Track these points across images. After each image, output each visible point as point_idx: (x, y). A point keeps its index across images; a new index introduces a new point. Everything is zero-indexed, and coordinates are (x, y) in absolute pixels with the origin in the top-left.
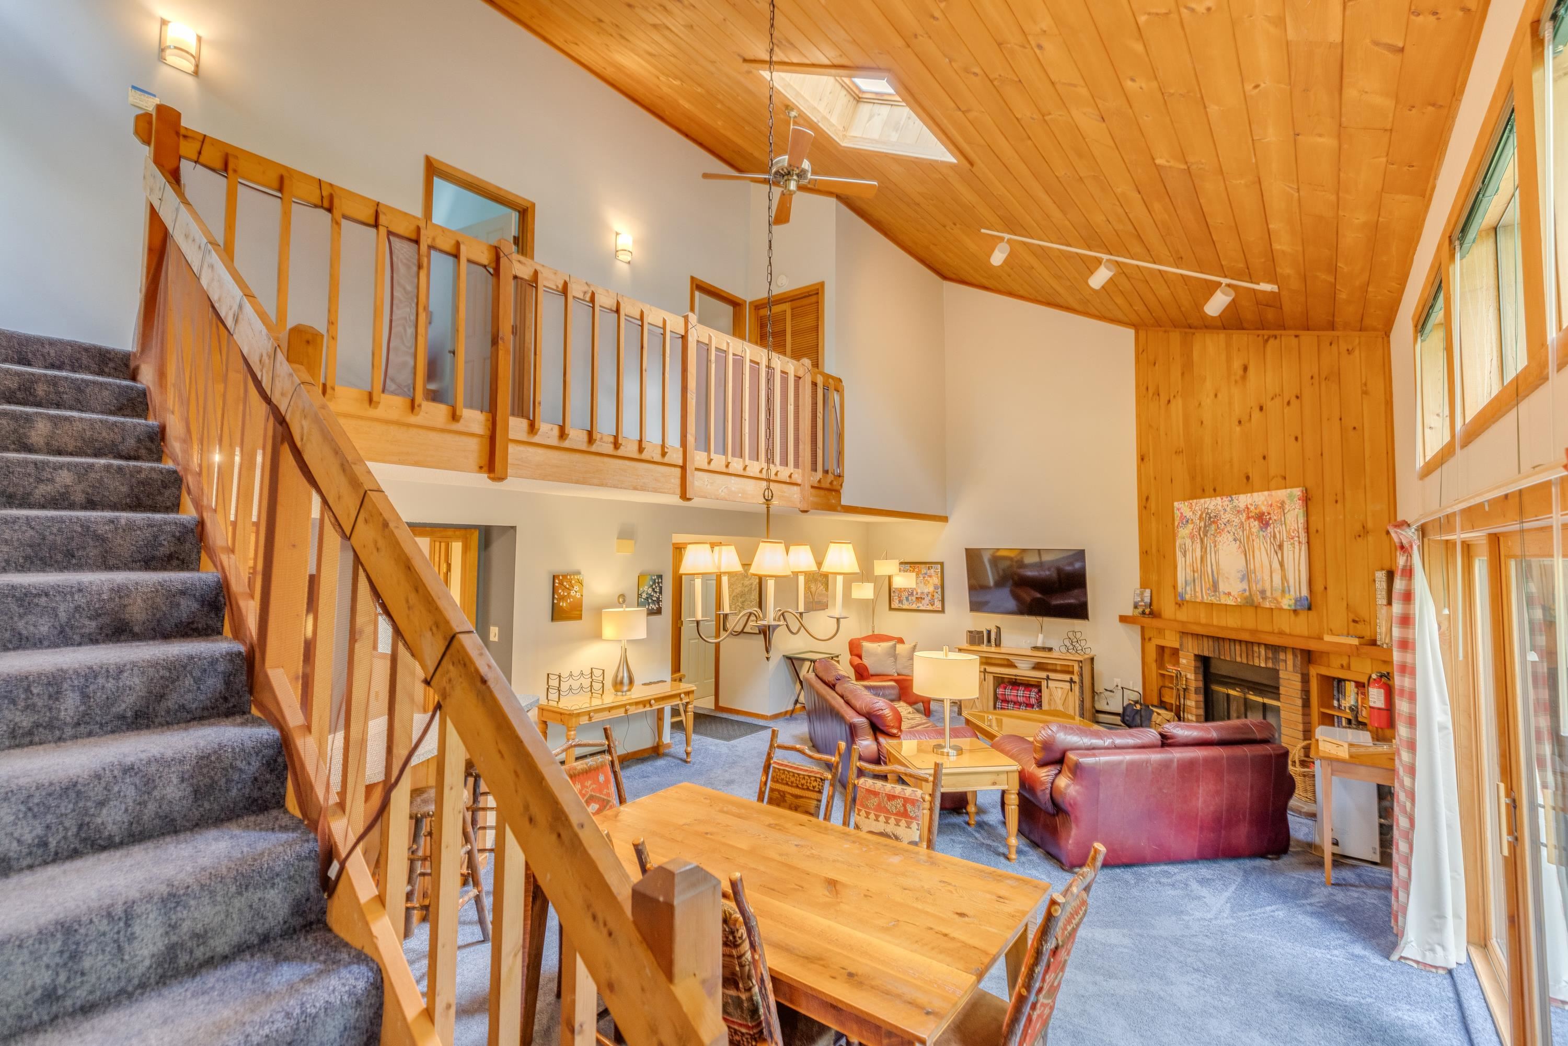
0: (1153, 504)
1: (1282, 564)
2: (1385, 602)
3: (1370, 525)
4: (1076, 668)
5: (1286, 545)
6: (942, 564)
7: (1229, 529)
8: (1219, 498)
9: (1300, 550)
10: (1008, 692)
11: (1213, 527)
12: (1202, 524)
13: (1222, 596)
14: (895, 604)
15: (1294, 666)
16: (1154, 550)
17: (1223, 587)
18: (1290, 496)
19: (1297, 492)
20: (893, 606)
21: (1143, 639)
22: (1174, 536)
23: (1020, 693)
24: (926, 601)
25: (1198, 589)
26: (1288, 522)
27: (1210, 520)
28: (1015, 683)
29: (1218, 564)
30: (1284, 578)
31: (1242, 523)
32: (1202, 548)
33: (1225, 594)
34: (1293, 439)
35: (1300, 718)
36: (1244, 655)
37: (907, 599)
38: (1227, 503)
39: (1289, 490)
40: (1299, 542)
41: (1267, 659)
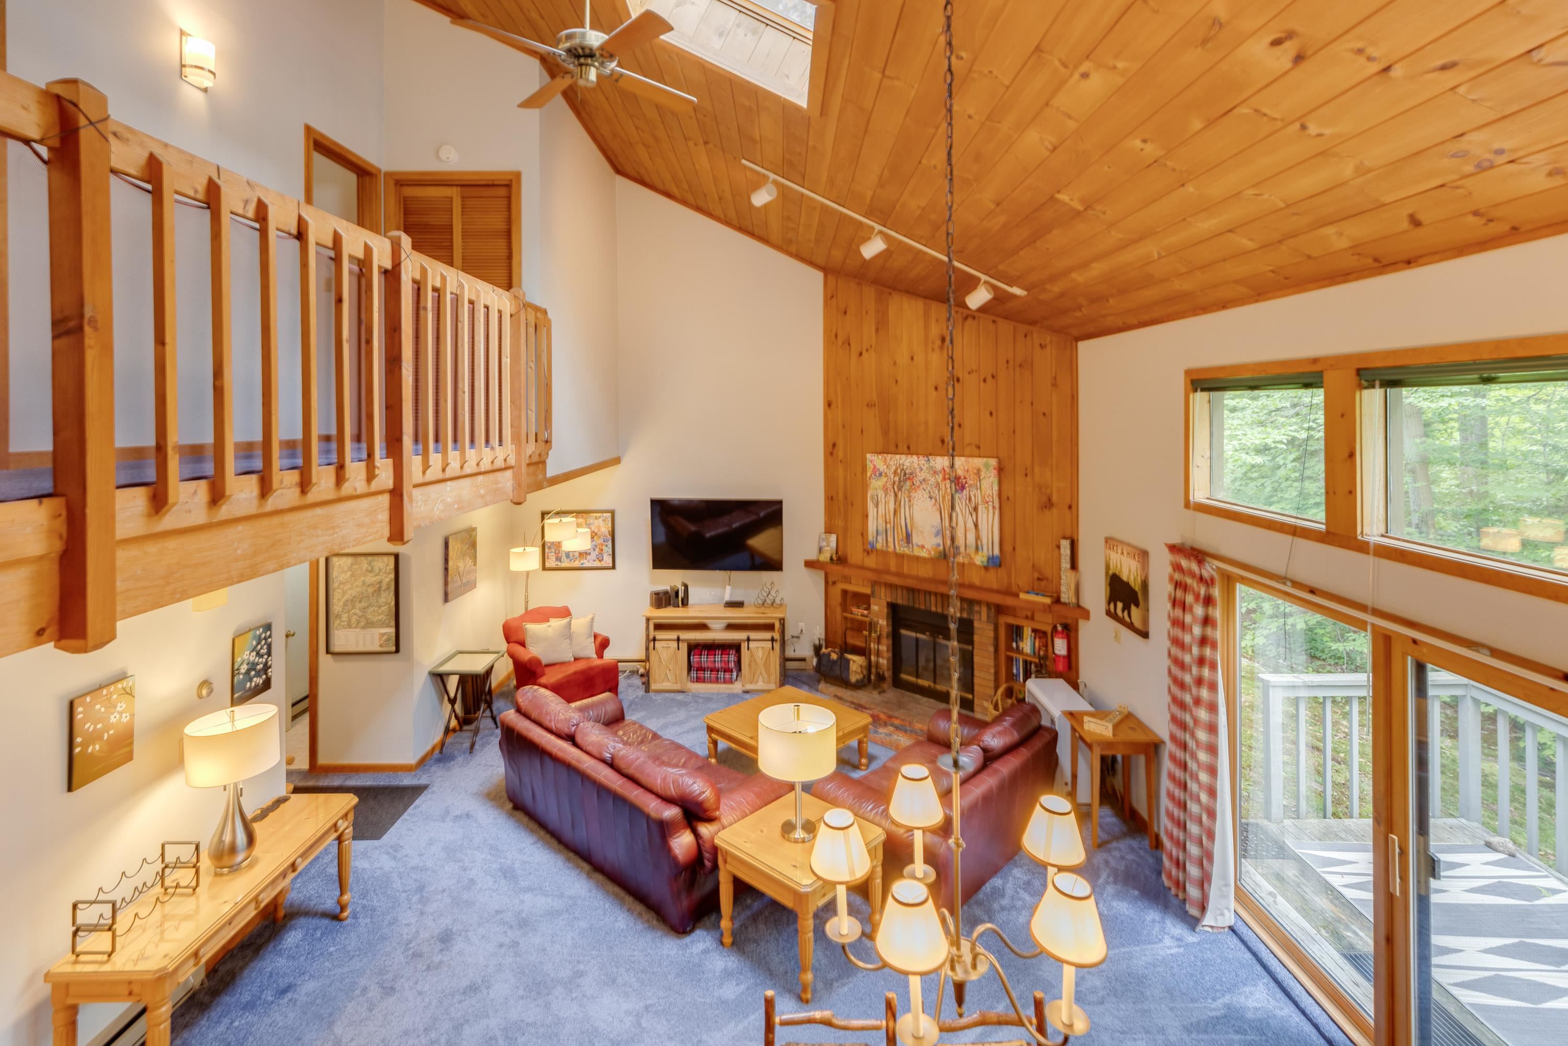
0: (840, 452)
1: (976, 526)
2: (1068, 566)
3: (1055, 499)
4: (777, 625)
5: (981, 508)
6: (613, 513)
7: (925, 486)
8: (915, 457)
9: (994, 514)
10: (704, 658)
11: (908, 483)
12: (897, 479)
13: (915, 547)
14: (551, 563)
15: (988, 617)
16: (841, 496)
17: (916, 539)
18: (987, 466)
19: (993, 462)
20: (547, 565)
21: (827, 582)
22: (865, 487)
23: (718, 658)
24: (593, 555)
25: (890, 539)
26: (983, 487)
27: (905, 478)
28: (711, 647)
29: (912, 518)
30: (978, 538)
31: (938, 484)
32: (895, 502)
33: (918, 546)
34: (988, 413)
35: (992, 663)
36: (939, 605)
38: (923, 462)
39: (985, 460)
40: (994, 507)
41: (962, 610)
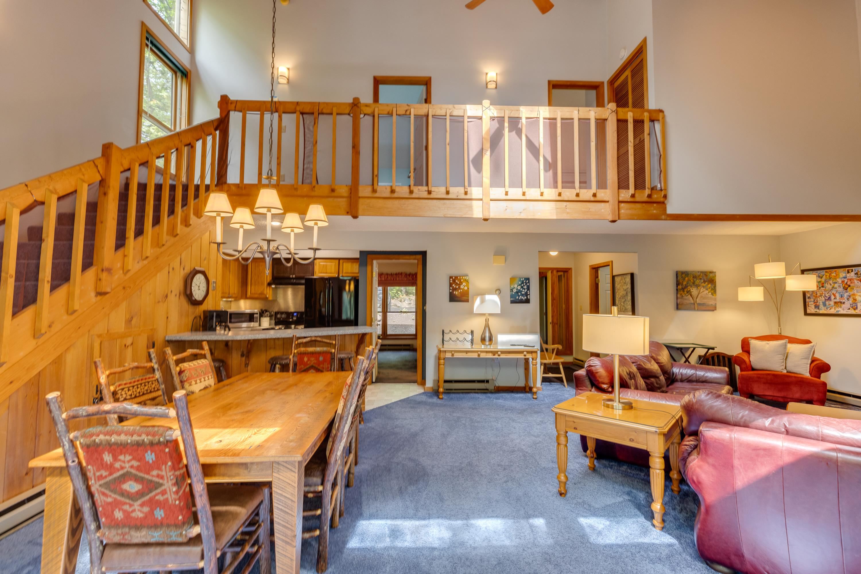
14: (811, 309)
37: (824, 304)
